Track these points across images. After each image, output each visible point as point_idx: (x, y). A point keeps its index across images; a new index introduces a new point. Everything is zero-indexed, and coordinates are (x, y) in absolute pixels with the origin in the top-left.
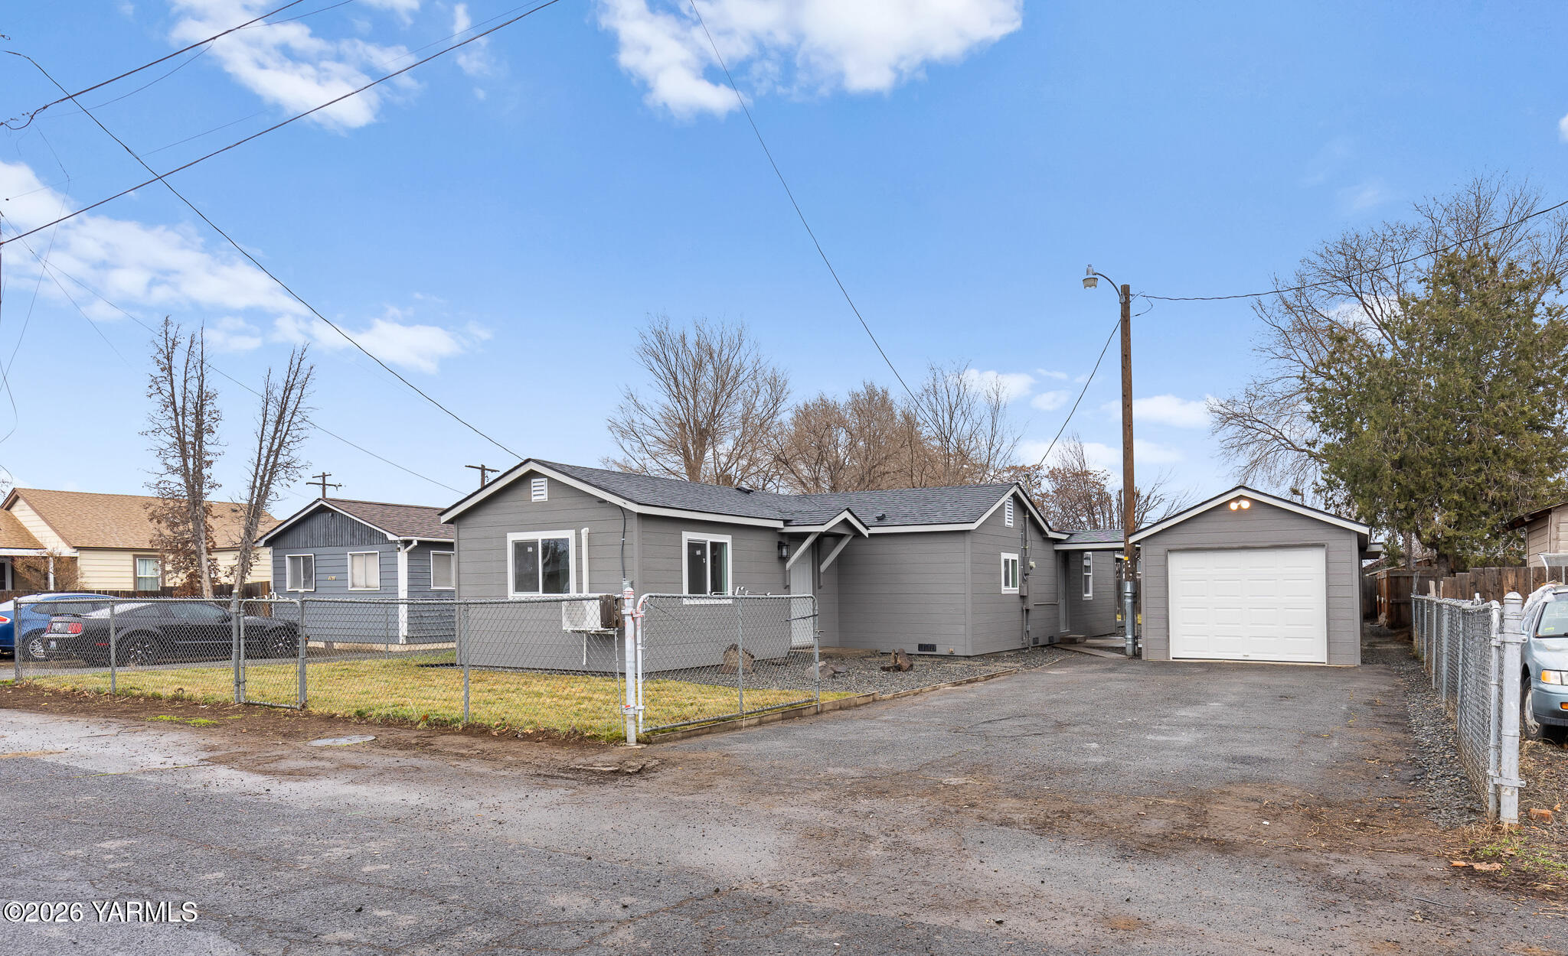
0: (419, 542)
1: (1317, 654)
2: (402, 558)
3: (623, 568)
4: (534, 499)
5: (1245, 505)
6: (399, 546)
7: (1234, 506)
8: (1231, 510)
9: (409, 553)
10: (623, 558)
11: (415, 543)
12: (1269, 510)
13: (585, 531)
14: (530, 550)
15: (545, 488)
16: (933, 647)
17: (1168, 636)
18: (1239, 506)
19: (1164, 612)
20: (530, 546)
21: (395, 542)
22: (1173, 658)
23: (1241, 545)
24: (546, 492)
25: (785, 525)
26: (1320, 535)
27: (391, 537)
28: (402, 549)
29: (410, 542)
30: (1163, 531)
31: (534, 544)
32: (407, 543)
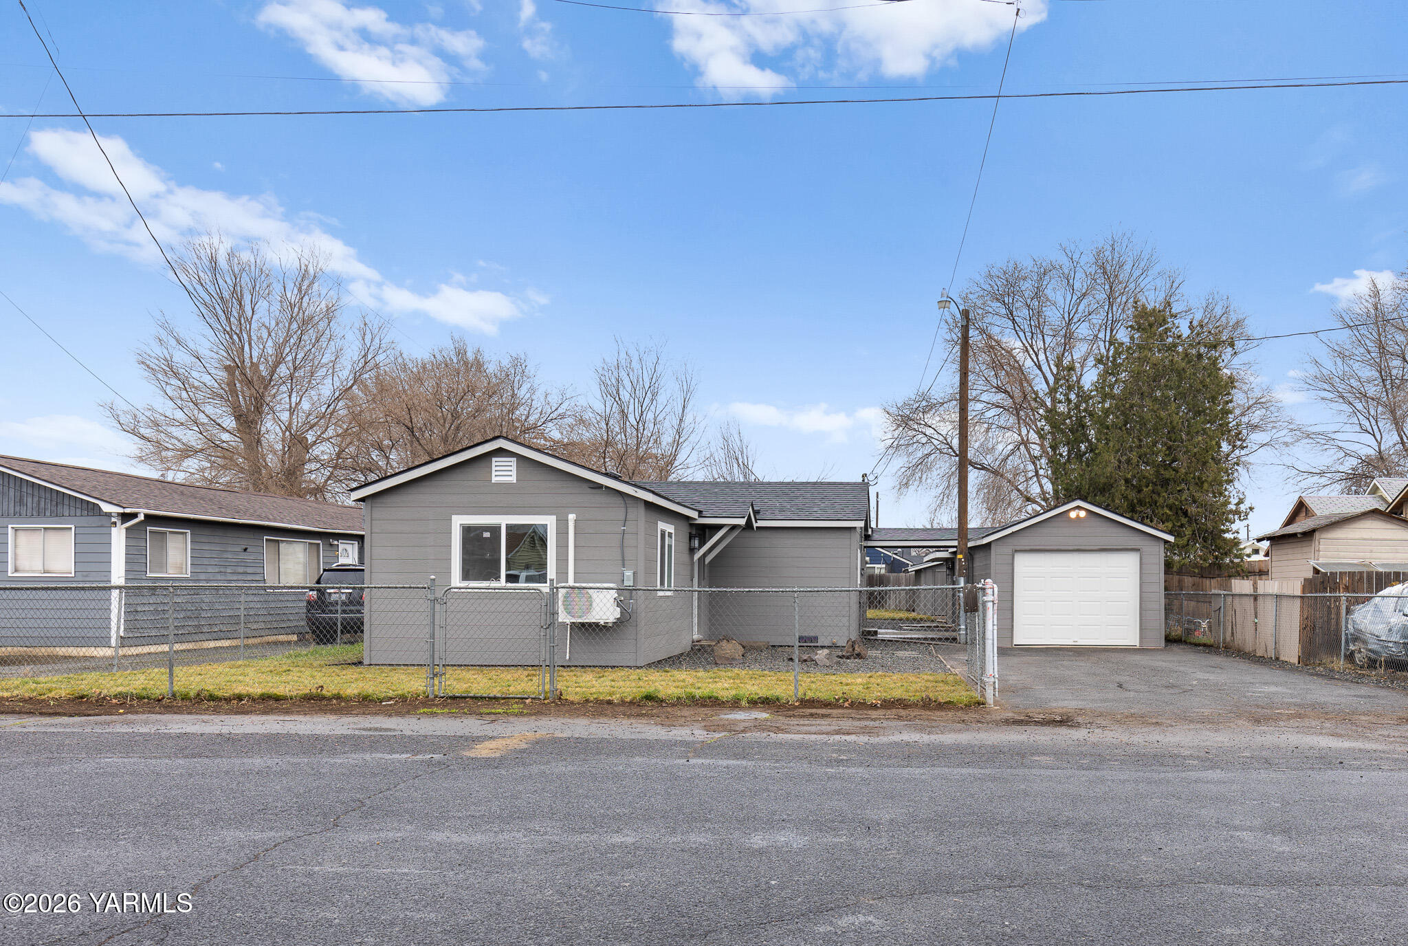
0: (146, 516)
1: (1130, 638)
2: (118, 536)
3: (623, 557)
4: (494, 479)
5: (1083, 514)
6: (113, 520)
7: (1073, 515)
8: (1070, 518)
9: (127, 529)
10: (622, 547)
11: (141, 517)
12: (1098, 519)
13: (572, 517)
14: (487, 535)
15: (514, 468)
16: (815, 639)
17: (1013, 626)
18: (1078, 515)
19: (1010, 604)
20: (486, 531)
21: (109, 515)
22: (1015, 645)
23: (1076, 548)
24: (514, 473)
25: (699, 517)
26: (1136, 541)
27: (106, 508)
28: (119, 523)
29: (135, 515)
30: (1013, 533)
31: (495, 530)
32: (126, 517)
